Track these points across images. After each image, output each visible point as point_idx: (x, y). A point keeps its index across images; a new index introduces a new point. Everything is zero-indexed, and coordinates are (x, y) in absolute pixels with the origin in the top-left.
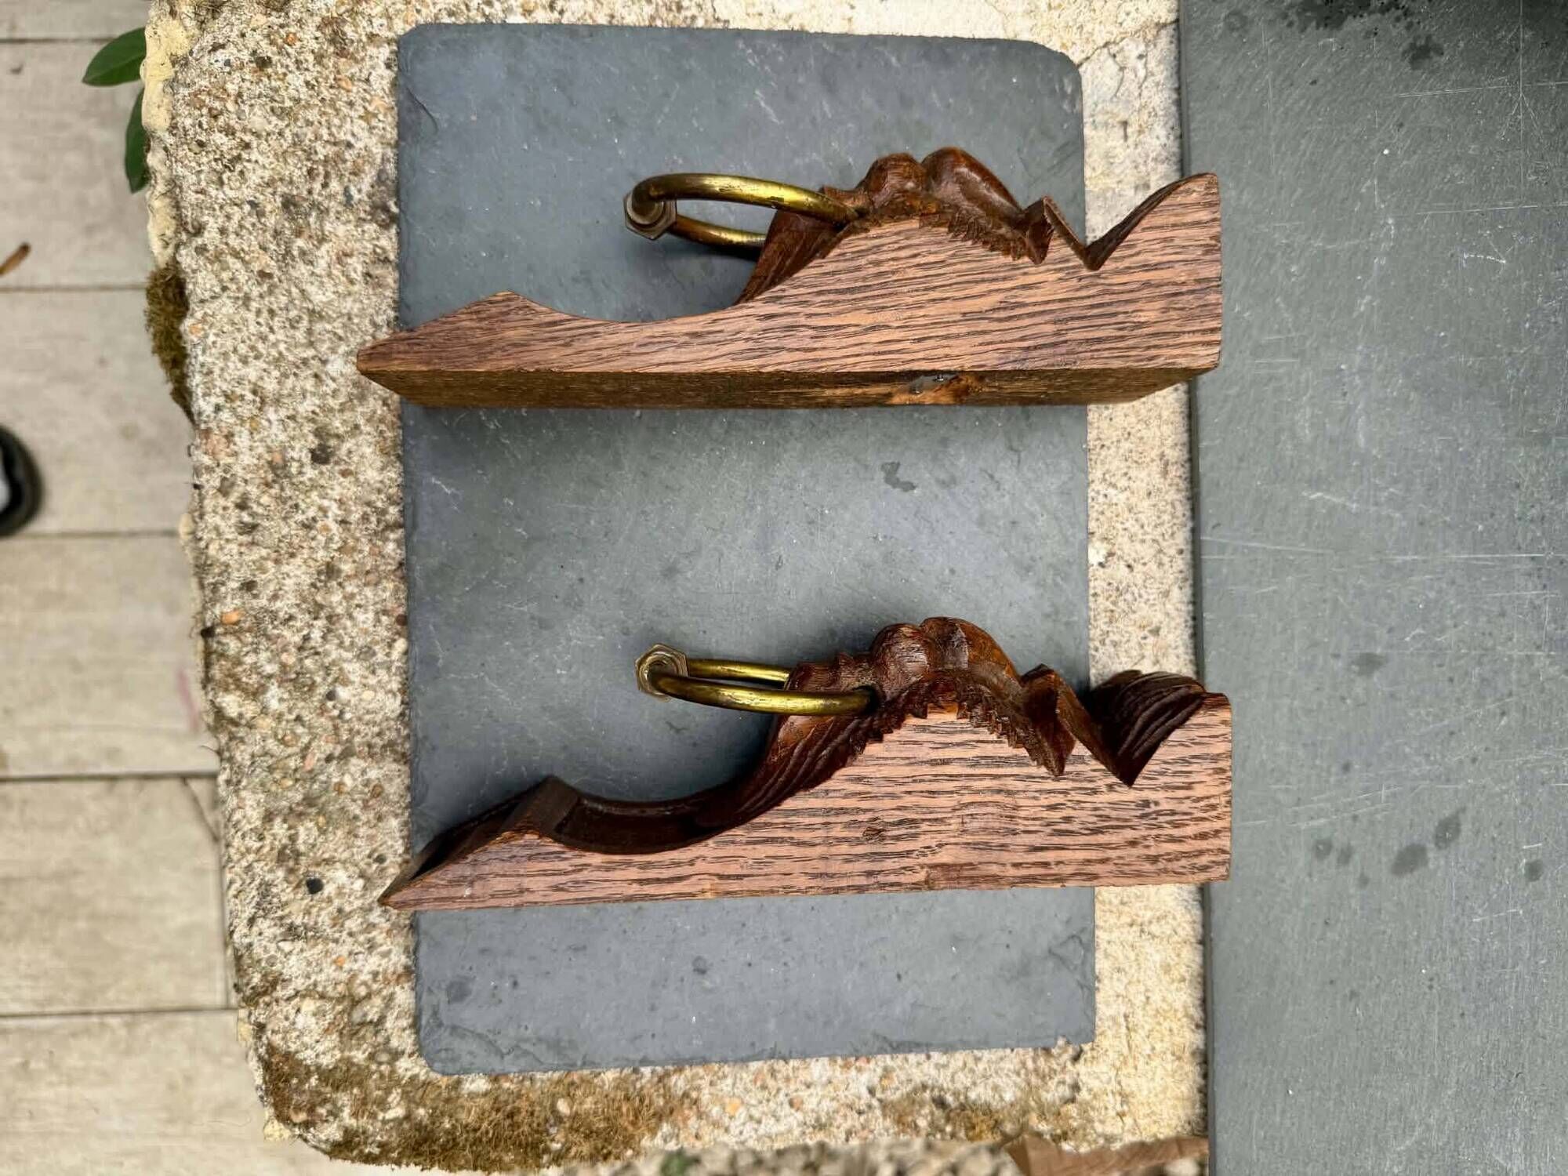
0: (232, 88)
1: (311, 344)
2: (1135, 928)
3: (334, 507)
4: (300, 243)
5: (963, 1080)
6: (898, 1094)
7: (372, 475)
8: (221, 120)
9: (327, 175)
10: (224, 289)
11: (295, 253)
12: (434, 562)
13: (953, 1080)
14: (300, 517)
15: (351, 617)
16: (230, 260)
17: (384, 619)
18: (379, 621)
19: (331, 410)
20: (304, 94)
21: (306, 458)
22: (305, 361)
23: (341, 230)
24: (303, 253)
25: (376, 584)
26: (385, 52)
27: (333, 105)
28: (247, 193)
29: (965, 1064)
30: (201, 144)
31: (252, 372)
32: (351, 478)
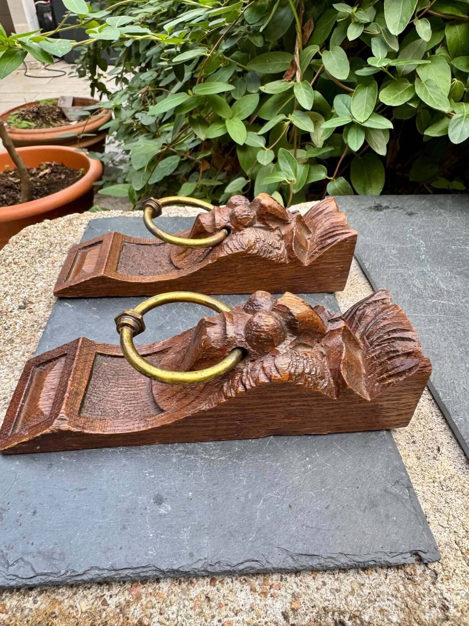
0: (32, 231)
1: (33, 282)
2: (436, 484)
3: (21, 322)
4: (40, 259)
5: (354, 603)
6: (307, 618)
7: (41, 313)
8: (26, 238)
9: (56, 246)
10: (7, 272)
11: (37, 261)
12: (57, 326)
13: (347, 604)
14: (4, 325)
15: (11, 354)
16: (13, 265)
17: (26, 354)
18: (24, 355)
19: (33, 296)
20: (56, 231)
21: (16, 308)
22: (28, 285)
23: (56, 255)
24: (40, 261)
25: (28, 344)
26: (85, 226)
27: (64, 234)
28: (28, 251)
29: (353, 590)
30: (17, 243)
31: (6, 289)
32: (32, 314)
